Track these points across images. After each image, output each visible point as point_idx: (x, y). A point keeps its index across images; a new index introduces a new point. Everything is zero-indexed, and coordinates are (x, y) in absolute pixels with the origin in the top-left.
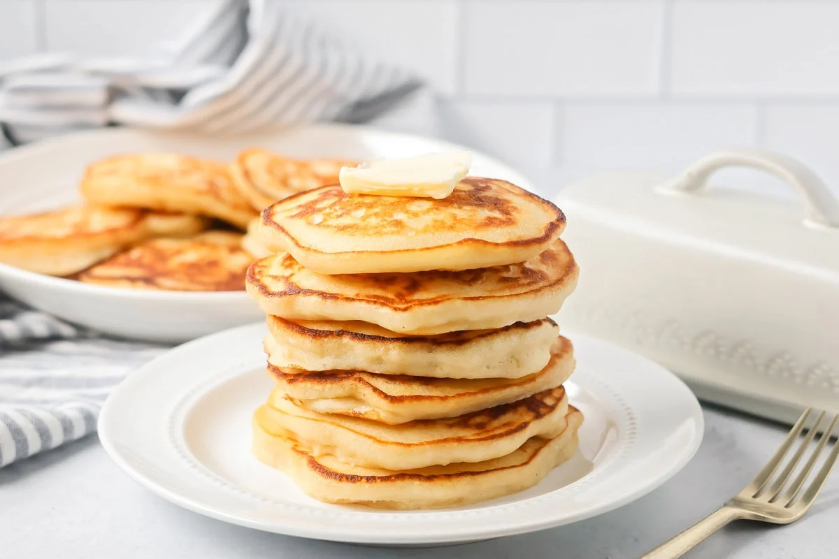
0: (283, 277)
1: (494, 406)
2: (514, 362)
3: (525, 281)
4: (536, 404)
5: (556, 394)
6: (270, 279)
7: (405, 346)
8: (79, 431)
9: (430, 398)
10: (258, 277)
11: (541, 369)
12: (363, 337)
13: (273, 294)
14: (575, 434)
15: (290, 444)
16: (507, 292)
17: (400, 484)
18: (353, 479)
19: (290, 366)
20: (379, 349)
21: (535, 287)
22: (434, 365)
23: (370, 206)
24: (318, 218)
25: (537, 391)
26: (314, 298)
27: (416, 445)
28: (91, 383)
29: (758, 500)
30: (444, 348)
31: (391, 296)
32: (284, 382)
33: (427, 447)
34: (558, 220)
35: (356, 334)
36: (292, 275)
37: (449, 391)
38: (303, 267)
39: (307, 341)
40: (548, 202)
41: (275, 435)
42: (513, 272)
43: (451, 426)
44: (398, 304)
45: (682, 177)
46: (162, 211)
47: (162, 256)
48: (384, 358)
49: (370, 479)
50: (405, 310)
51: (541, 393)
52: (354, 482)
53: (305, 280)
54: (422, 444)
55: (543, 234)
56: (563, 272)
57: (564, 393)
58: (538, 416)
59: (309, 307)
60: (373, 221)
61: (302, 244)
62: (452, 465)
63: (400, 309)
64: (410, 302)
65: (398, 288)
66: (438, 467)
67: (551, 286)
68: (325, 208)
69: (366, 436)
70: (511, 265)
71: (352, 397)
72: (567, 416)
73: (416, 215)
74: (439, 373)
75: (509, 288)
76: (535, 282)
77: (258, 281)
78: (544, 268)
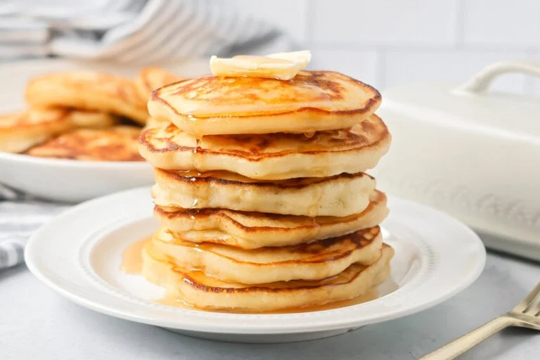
0: (166, 138)
1: (326, 238)
2: (341, 204)
3: (350, 142)
4: (358, 238)
5: (374, 231)
6: (157, 141)
7: (257, 188)
8: (12, 261)
9: (276, 229)
10: (147, 140)
11: (362, 211)
12: (226, 182)
13: (158, 150)
14: (387, 263)
15: (170, 267)
16: (336, 149)
17: (253, 294)
18: (216, 290)
19: (170, 205)
20: (238, 191)
21: (357, 146)
22: (280, 204)
23: (233, 84)
24: (193, 94)
25: (359, 229)
26: (189, 153)
27: (266, 264)
28: (24, 228)
29: (527, 314)
30: (287, 191)
31: (247, 150)
32: (166, 219)
33: (274, 266)
34: (375, 97)
35: (220, 180)
36: (173, 137)
37: (291, 225)
38: (182, 131)
39: (183, 186)
40: (369, 86)
41: (159, 260)
42: (341, 135)
43: (292, 252)
44: (252, 156)
45: (471, 82)
46: (83, 109)
47: (82, 141)
48: (241, 198)
49: (229, 290)
50: (258, 160)
51: (361, 231)
52: (218, 292)
53: (183, 140)
54: (270, 264)
55: (364, 107)
56: (380, 137)
57: (379, 231)
58: (359, 246)
59: (184, 159)
60: (234, 95)
61: (180, 112)
62: (292, 281)
63: (253, 160)
64: (262, 154)
65: (253, 145)
66: (282, 282)
67: (369, 146)
68: (198, 88)
69: (227, 257)
70: (339, 130)
71: (217, 229)
72: (381, 250)
73: (267, 91)
74: (283, 211)
75: (338, 146)
76: (358, 143)
77: (147, 142)
78: (365, 134)
